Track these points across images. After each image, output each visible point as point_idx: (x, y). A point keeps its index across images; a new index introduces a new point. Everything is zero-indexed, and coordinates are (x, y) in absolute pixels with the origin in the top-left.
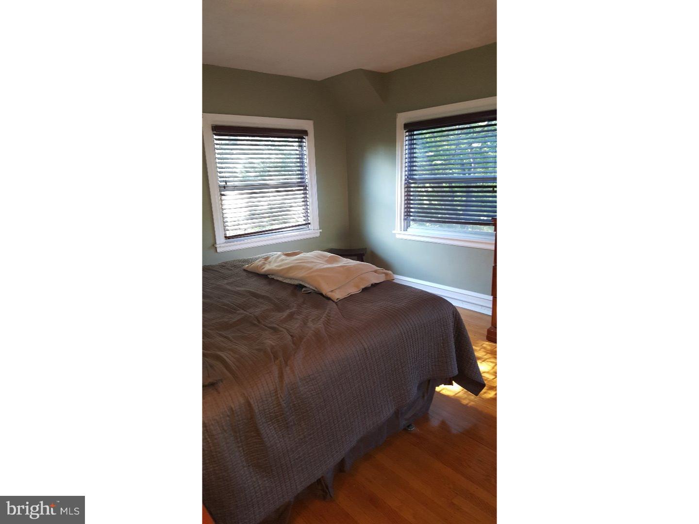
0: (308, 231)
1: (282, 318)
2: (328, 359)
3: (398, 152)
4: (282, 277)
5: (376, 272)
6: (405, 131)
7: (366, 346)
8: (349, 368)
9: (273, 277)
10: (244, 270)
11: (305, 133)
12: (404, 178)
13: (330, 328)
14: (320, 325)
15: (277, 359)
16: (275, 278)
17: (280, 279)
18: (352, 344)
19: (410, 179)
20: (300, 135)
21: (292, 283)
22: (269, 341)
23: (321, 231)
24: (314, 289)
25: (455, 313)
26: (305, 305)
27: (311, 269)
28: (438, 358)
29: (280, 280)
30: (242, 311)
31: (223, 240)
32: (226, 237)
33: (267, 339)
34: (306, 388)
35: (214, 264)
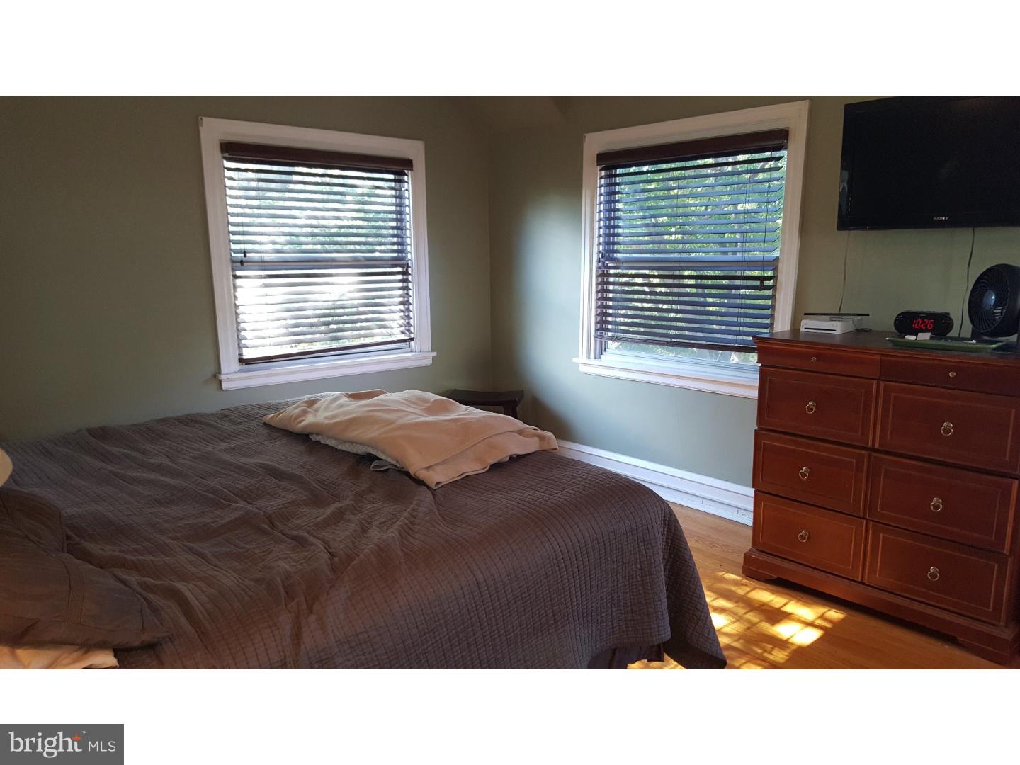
0: (410, 354)
1: (319, 519)
2: (398, 602)
3: (586, 208)
4: (335, 439)
5: (521, 432)
6: (599, 168)
7: (480, 577)
8: (442, 621)
9: (318, 438)
10: (265, 424)
11: (408, 164)
12: (595, 258)
13: (412, 540)
14: (393, 533)
15: (293, 599)
16: (322, 442)
17: (332, 443)
18: (452, 573)
19: (607, 259)
20: (397, 167)
21: (355, 451)
22: (284, 561)
23: (435, 354)
24: (394, 462)
25: (668, 517)
26: (373, 495)
27: (390, 422)
28: (631, 605)
29: (330, 444)
30: (243, 504)
31: (236, 366)
32: (242, 361)
33: (280, 559)
34: (349, 660)
35: (208, 411)
